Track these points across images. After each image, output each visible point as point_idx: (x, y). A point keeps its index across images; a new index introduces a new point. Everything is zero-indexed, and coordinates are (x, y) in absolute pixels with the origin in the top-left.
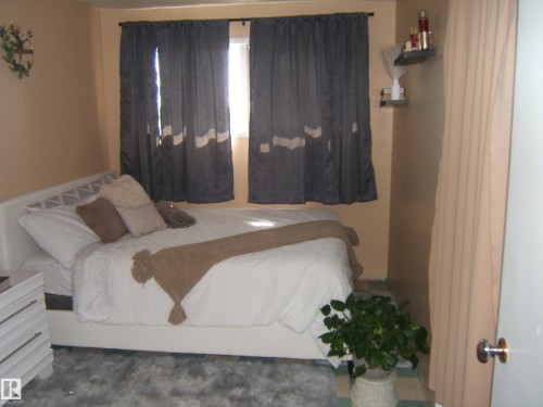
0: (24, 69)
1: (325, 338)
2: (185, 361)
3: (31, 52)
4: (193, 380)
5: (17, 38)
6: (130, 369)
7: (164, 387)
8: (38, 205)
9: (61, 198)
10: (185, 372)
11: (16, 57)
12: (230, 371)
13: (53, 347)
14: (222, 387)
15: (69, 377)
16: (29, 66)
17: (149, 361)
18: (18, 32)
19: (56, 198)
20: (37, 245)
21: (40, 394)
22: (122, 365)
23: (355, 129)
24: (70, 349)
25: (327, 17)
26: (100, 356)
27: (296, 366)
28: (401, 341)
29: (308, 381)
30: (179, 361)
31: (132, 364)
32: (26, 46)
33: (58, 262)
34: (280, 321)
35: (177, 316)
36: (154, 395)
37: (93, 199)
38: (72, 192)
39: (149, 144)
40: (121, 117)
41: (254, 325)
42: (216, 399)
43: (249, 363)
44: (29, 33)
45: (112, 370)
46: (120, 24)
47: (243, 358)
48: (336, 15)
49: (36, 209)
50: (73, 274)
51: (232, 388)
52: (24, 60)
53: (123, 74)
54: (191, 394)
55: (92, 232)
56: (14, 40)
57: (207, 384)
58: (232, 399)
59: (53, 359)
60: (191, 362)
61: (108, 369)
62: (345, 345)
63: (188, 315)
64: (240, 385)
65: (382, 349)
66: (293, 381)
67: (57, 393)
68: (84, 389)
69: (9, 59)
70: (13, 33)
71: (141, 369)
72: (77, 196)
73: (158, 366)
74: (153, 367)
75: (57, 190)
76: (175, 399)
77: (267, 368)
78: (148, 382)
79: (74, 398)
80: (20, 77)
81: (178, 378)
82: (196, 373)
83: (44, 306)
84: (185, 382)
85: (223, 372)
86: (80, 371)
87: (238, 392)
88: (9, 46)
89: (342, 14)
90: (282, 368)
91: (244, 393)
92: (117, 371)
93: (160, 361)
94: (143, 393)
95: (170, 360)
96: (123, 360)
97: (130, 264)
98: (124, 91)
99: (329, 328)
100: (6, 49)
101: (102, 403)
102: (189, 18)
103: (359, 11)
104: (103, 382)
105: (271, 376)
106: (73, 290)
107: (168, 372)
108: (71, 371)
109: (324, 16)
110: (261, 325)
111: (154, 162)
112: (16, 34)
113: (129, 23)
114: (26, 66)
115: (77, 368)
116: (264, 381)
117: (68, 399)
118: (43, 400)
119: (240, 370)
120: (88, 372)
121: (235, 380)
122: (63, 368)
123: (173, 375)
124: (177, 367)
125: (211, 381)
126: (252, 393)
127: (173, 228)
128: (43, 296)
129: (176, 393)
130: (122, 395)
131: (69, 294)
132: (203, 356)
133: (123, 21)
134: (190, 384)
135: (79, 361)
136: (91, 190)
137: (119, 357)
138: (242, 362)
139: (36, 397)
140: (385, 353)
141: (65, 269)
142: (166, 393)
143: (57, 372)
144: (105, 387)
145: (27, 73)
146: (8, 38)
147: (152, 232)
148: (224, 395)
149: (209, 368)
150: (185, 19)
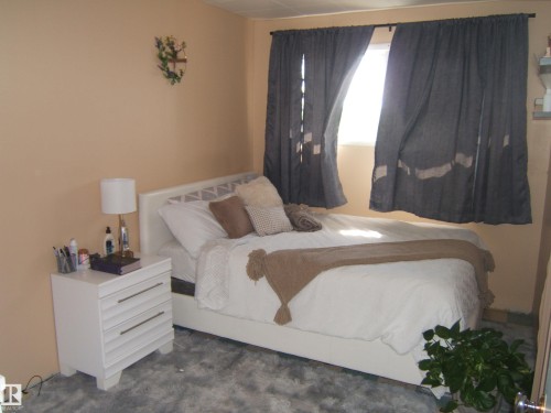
0: (176, 76)
1: (423, 365)
2: (289, 361)
3: (185, 61)
4: (290, 381)
5: (172, 48)
6: (238, 359)
7: (263, 381)
8: (178, 198)
9: (200, 195)
10: (285, 373)
11: (170, 65)
12: (329, 379)
13: (175, 326)
14: (315, 394)
15: (184, 356)
16: (182, 73)
17: (256, 355)
18: (173, 43)
19: (196, 193)
20: (171, 234)
21: (157, 366)
22: (231, 354)
23: (506, 143)
24: (192, 332)
25: (480, 20)
26: (215, 342)
27: (396, 388)
28: (504, 382)
29: (406, 407)
30: (284, 360)
31: (241, 355)
32: (180, 55)
33: (187, 251)
34: (382, 337)
35: (283, 317)
36: (252, 388)
37: (228, 196)
38: (211, 189)
39: (290, 149)
40: (267, 121)
41: (356, 338)
42: (307, 405)
43: (350, 376)
44: (184, 43)
45: (222, 357)
46: (271, 33)
47: (346, 370)
48: (490, 17)
49: (176, 202)
50: (197, 263)
51: (325, 397)
52: (178, 68)
53: (272, 81)
54: (285, 394)
55: (220, 227)
56: (169, 50)
57: (302, 388)
58: (322, 408)
59: (173, 337)
60: (293, 364)
61: (219, 356)
62: (441, 376)
63: (293, 317)
64: (334, 396)
65: (479, 388)
66: (389, 403)
67: (171, 368)
68: (194, 370)
69: (164, 67)
70: (168, 44)
71: (248, 361)
72: (215, 192)
73: (263, 361)
74: (258, 362)
75: (198, 186)
76: (269, 396)
77: (367, 385)
78: (250, 374)
79: (182, 376)
80: (173, 84)
81: (277, 377)
82: (296, 375)
83: (170, 288)
84: (283, 382)
85: (322, 380)
86: (195, 352)
87: (330, 402)
88: (164, 55)
89: (498, 16)
90: (382, 388)
91: (336, 404)
92: (226, 359)
93: (267, 357)
94: (241, 384)
95: (276, 358)
96: (233, 350)
97: (246, 260)
98: (271, 98)
99: (429, 354)
100: (161, 58)
101: (204, 386)
102: (336, 25)
103: (518, 12)
104: (211, 367)
105: (368, 393)
106: (196, 279)
107: (271, 369)
108: (187, 351)
109: (476, 18)
110: (362, 339)
111: (294, 165)
112: (171, 45)
113: (278, 32)
114: (179, 74)
115: (193, 350)
116: (359, 396)
117: (177, 376)
118: (158, 372)
119: (338, 381)
120: (201, 354)
121: (332, 389)
122: (182, 347)
123: (274, 372)
124: (280, 365)
125: (308, 385)
126: (344, 406)
127: (299, 231)
128: (170, 280)
129: (272, 390)
130: (223, 381)
131: (193, 281)
132: (307, 360)
133: (274, 30)
134: (288, 384)
135: (196, 344)
136: (230, 189)
137: (230, 346)
138: (344, 374)
139: (152, 368)
140: (482, 392)
141: (192, 258)
142: (262, 388)
143: (176, 350)
144: (211, 372)
145: (179, 79)
146: (164, 49)
147: (276, 233)
148: (316, 402)
149: (310, 373)
150: (331, 25)
